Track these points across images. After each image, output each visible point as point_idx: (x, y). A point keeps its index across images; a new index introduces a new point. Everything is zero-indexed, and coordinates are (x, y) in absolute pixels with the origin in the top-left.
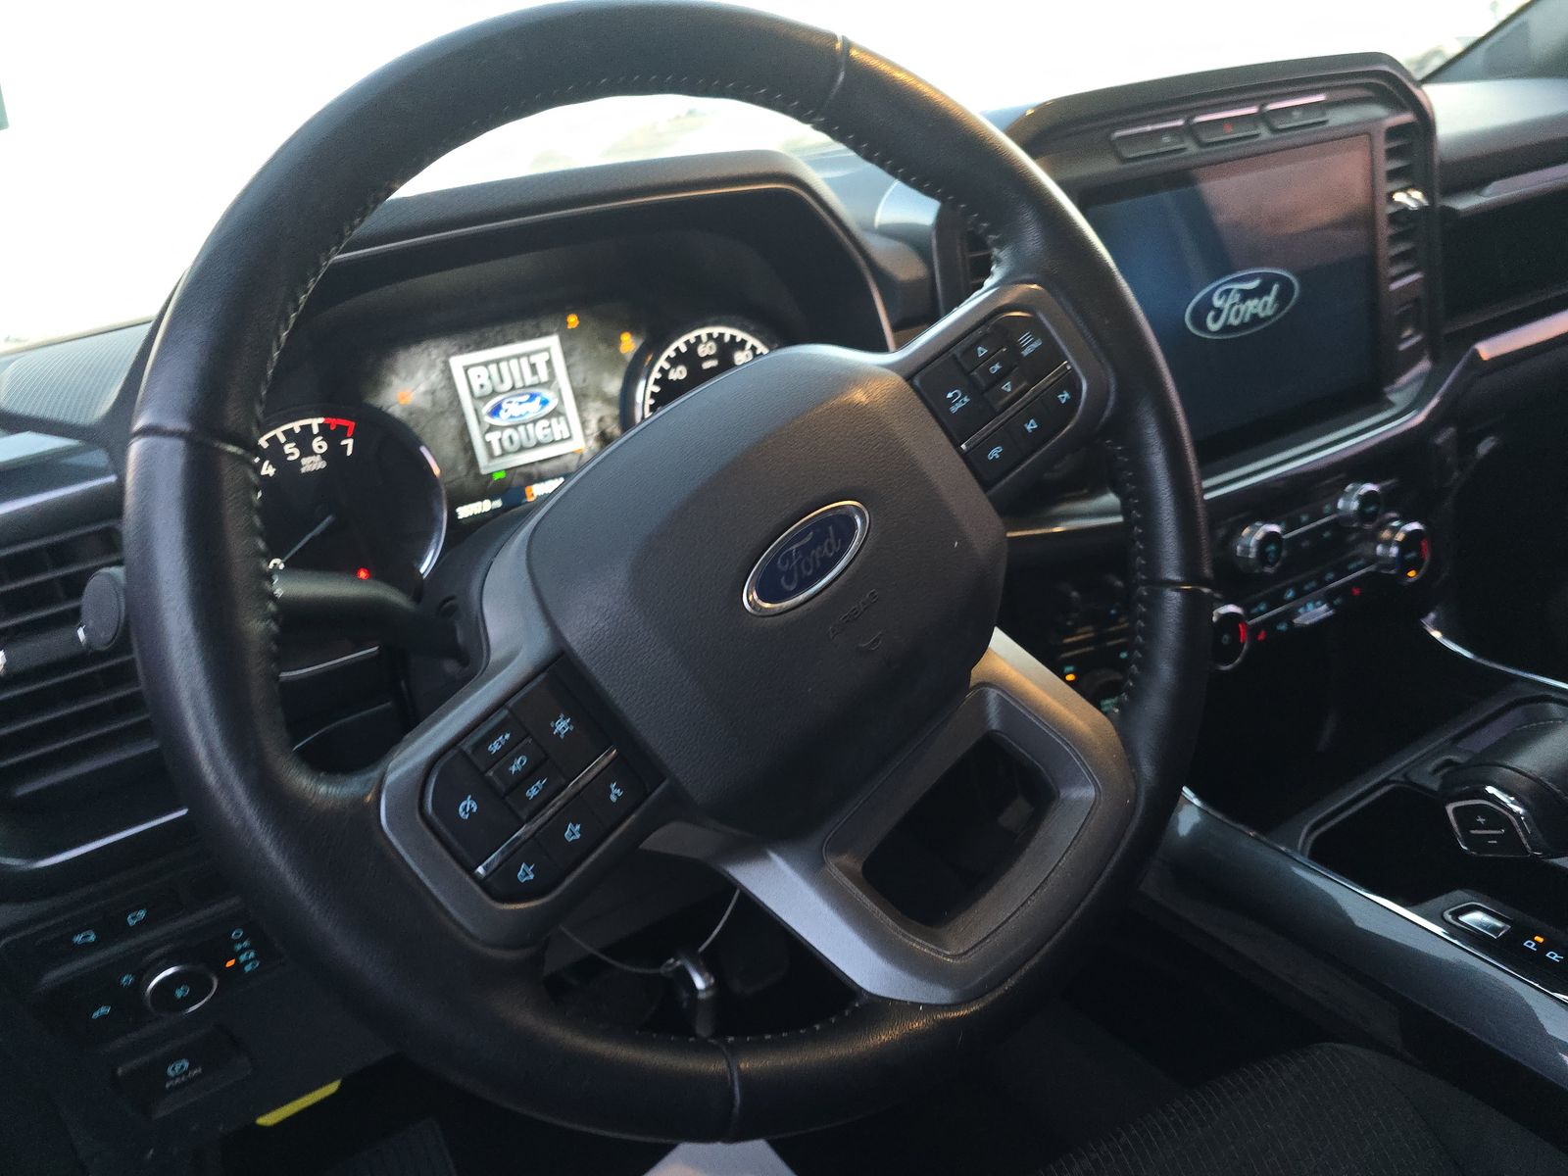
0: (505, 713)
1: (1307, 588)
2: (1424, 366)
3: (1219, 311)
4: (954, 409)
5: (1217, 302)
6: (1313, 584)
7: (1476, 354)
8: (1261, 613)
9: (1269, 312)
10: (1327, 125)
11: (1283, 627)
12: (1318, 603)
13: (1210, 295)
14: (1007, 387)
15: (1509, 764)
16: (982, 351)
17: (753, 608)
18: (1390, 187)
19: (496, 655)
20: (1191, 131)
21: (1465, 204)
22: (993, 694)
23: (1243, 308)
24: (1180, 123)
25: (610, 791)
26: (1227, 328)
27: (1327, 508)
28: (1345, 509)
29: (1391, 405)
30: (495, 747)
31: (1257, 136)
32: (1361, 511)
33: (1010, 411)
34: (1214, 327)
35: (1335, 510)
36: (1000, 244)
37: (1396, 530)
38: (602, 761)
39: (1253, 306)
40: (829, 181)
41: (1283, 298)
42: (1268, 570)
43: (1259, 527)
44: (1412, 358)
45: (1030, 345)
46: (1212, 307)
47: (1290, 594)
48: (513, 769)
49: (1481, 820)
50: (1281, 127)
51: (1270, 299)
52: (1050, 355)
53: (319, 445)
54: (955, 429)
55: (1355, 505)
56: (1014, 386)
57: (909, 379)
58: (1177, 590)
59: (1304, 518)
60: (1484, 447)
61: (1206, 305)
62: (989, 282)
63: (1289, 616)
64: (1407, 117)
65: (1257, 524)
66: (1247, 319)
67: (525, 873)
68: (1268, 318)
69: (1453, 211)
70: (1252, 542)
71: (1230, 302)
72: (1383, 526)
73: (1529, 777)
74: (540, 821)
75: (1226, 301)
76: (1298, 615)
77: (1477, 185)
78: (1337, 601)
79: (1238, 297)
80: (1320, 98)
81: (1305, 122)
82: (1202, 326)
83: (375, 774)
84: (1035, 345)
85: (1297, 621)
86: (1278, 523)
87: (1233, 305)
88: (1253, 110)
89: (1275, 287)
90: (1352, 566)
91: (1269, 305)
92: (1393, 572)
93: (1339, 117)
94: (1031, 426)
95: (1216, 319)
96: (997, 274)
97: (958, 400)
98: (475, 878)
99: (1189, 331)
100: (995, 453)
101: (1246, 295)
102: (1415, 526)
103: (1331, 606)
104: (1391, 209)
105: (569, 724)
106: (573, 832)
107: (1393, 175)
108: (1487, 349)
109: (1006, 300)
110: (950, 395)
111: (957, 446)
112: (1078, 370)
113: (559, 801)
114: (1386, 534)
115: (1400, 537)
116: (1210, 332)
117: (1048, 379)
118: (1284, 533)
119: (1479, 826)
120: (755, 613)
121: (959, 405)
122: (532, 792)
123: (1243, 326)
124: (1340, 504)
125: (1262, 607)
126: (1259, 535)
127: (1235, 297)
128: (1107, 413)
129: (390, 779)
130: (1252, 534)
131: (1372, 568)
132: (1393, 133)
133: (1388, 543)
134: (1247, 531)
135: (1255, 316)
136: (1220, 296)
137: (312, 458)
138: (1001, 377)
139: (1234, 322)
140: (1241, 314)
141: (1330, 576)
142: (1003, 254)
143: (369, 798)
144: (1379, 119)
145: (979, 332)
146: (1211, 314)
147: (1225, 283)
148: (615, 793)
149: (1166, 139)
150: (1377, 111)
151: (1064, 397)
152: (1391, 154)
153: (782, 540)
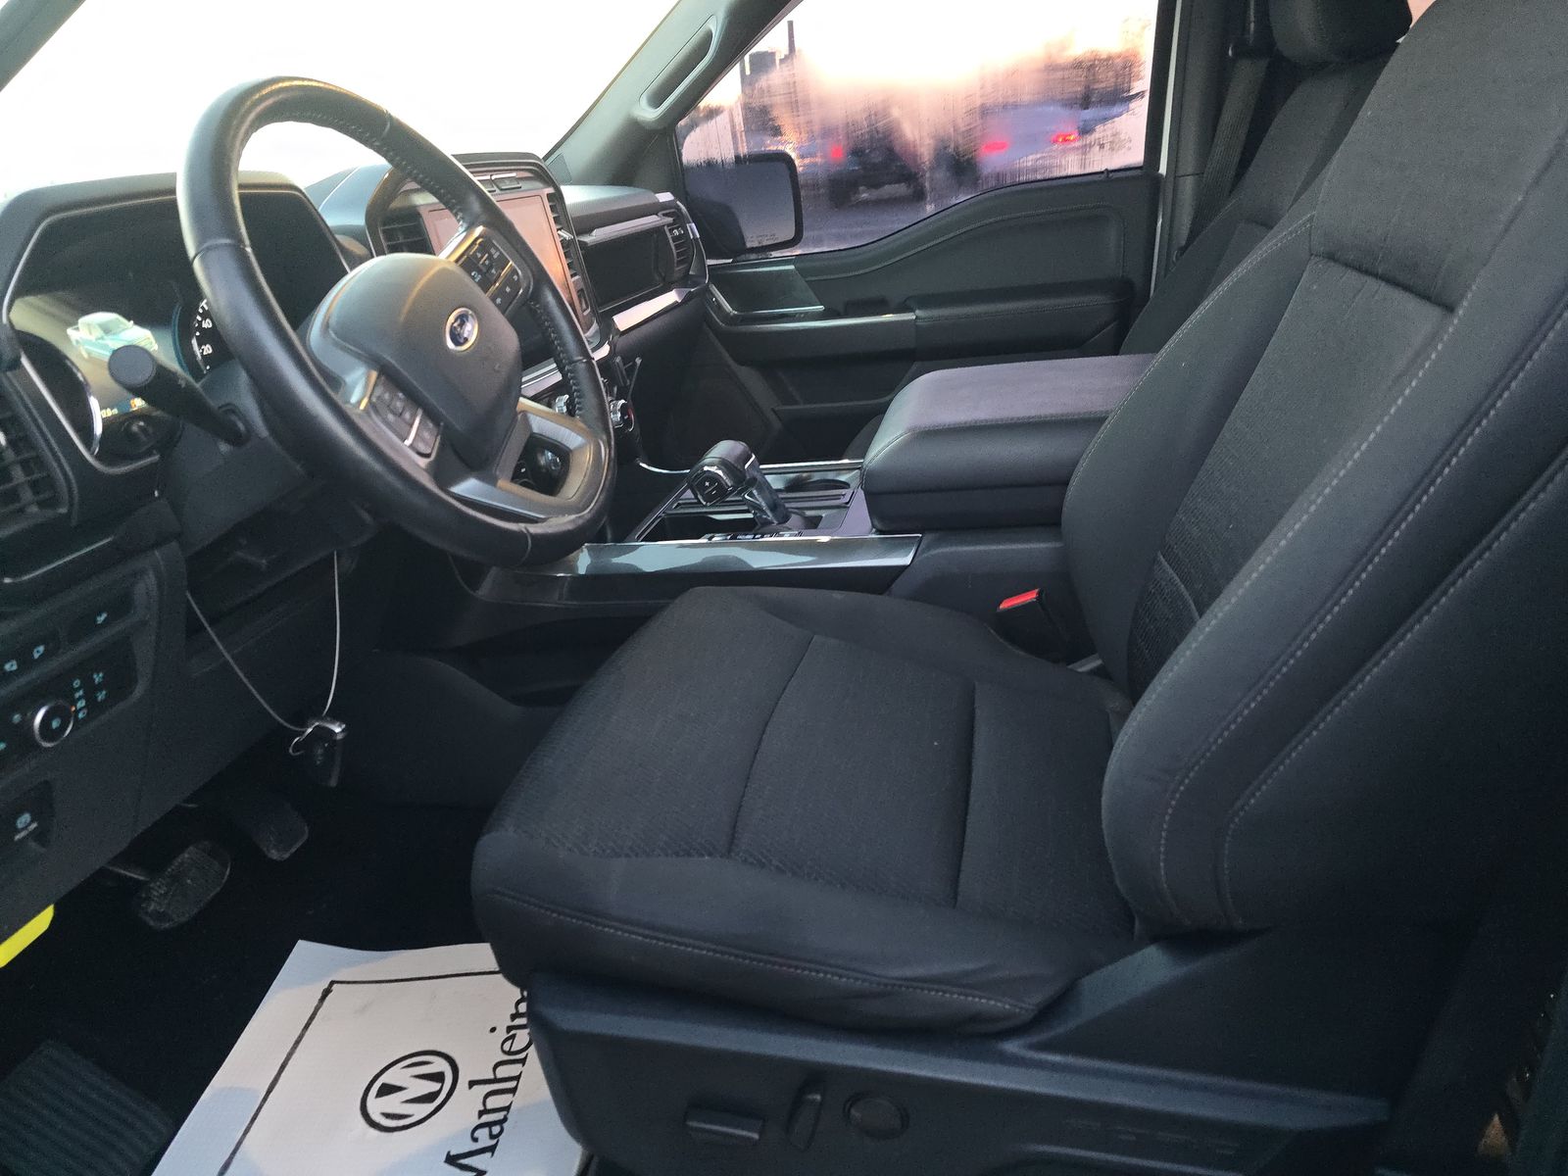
7: (615, 324)
10: (521, 190)
14: (493, 272)
16: (479, 255)
18: (557, 227)
21: (587, 240)
45: (495, 253)
49: (707, 483)
64: (552, 190)
77: (590, 230)
80: (513, 174)
81: (512, 186)
84: (497, 254)
88: (488, 177)
93: (526, 186)
94: (508, 290)
96: (464, 224)
97: (476, 276)
98: (405, 445)
102: (623, 401)
104: (560, 239)
107: (555, 221)
108: (618, 322)
110: (473, 274)
112: (516, 267)
117: (507, 269)
119: (708, 488)
121: (478, 278)
132: (549, 197)
138: (490, 267)
142: (464, 215)
144: (543, 189)
145: (474, 246)
150: (541, 185)
151: (516, 278)
152: (551, 209)
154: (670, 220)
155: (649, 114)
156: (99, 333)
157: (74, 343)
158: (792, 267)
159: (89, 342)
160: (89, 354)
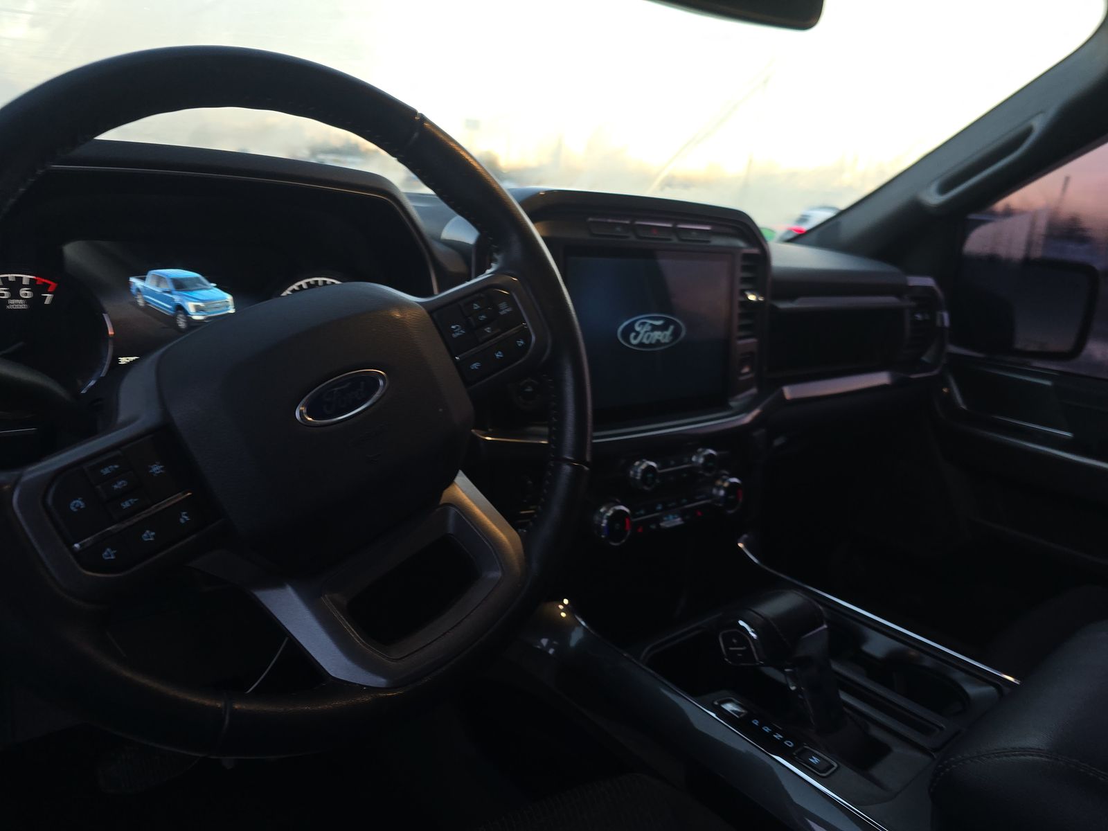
0: (119, 452)
1: (670, 505)
2: (754, 391)
3: (638, 333)
4: (455, 335)
5: (638, 328)
6: (674, 504)
7: (782, 393)
8: (641, 515)
9: (666, 340)
10: (708, 244)
11: (653, 527)
12: (676, 516)
13: (632, 325)
14: (488, 330)
15: (753, 609)
16: (476, 306)
17: (302, 419)
18: (743, 286)
19: (122, 417)
20: (632, 228)
21: (784, 305)
22: (453, 511)
23: (652, 334)
24: (627, 222)
25: (181, 517)
26: (641, 344)
27: (686, 460)
28: (696, 462)
29: (730, 408)
30: (106, 471)
31: (669, 240)
32: (704, 464)
33: (487, 344)
34: (634, 342)
35: (691, 462)
36: (498, 251)
37: (724, 481)
38: (180, 497)
39: (657, 335)
40: (415, 207)
41: (676, 334)
42: (646, 488)
43: (643, 462)
44: (747, 386)
45: (505, 309)
46: (634, 330)
47: (659, 507)
48: (116, 487)
49: (735, 641)
50: (685, 238)
51: (668, 333)
52: (516, 318)
53: (25, 293)
54: (453, 347)
55: (701, 460)
56: (492, 330)
57: (430, 312)
58: (569, 465)
59: (672, 463)
60: (778, 442)
61: (630, 328)
62: (488, 271)
63: (657, 520)
64: (755, 251)
65: (644, 460)
66: (654, 342)
67: (109, 554)
68: (665, 344)
69: (776, 308)
70: (639, 470)
71: (645, 330)
72: (718, 477)
73: (762, 617)
74: (127, 524)
75: (642, 329)
76: (663, 521)
77: (791, 297)
78: (687, 517)
79: (649, 328)
80: (707, 228)
81: (697, 239)
82: (628, 341)
83: (16, 473)
84: (508, 310)
85: (662, 524)
86: (656, 463)
87: (646, 332)
88: (669, 225)
89: (672, 328)
90: (698, 498)
91: (667, 338)
92: (720, 505)
93: (718, 241)
94: (499, 355)
95: (635, 338)
96: (494, 267)
97: (457, 331)
98: (72, 550)
99: (618, 340)
100: (475, 366)
101: (654, 328)
102: (735, 480)
103: (683, 520)
104: (742, 299)
105: (162, 469)
106: (149, 536)
107: (744, 280)
108: (789, 392)
109: (497, 282)
110: (453, 327)
111: (453, 358)
112: (531, 329)
113: (144, 515)
114: (719, 483)
115: (726, 484)
116: (630, 343)
117: (513, 331)
118: (660, 469)
119: (734, 645)
120: (301, 422)
121: (458, 334)
122: (126, 505)
123: (651, 345)
124: (694, 459)
125: (642, 512)
126: (643, 466)
127: (647, 328)
128: (544, 358)
129: (26, 478)
130: (640, 465)
131: (709, 501)
132: (747, 257)
133: (719, 488)
134: (637, 463)
135: (658, 341)
136: (639, 326)
137: (17, 301)
138: (485, 323)
139: (645, 341)
140: (650, 338)
141: (684, 501)
142: (498, 257)
143: (6, 487)
144: (740, 248)
145: (477, 295)
146: (633, 335)
147: (642, 319)
148: (184, 518)
149: (618, 229)
150: (741, 244)
151: (521, 343)
152: (745, 268)
153: (330, 383)
154: (913, 304)
155: (933, 198)
156: (170, 287)
157: (134, 291)
158: (1048, 383)
159: (153, 293)
160: (146, 303)
